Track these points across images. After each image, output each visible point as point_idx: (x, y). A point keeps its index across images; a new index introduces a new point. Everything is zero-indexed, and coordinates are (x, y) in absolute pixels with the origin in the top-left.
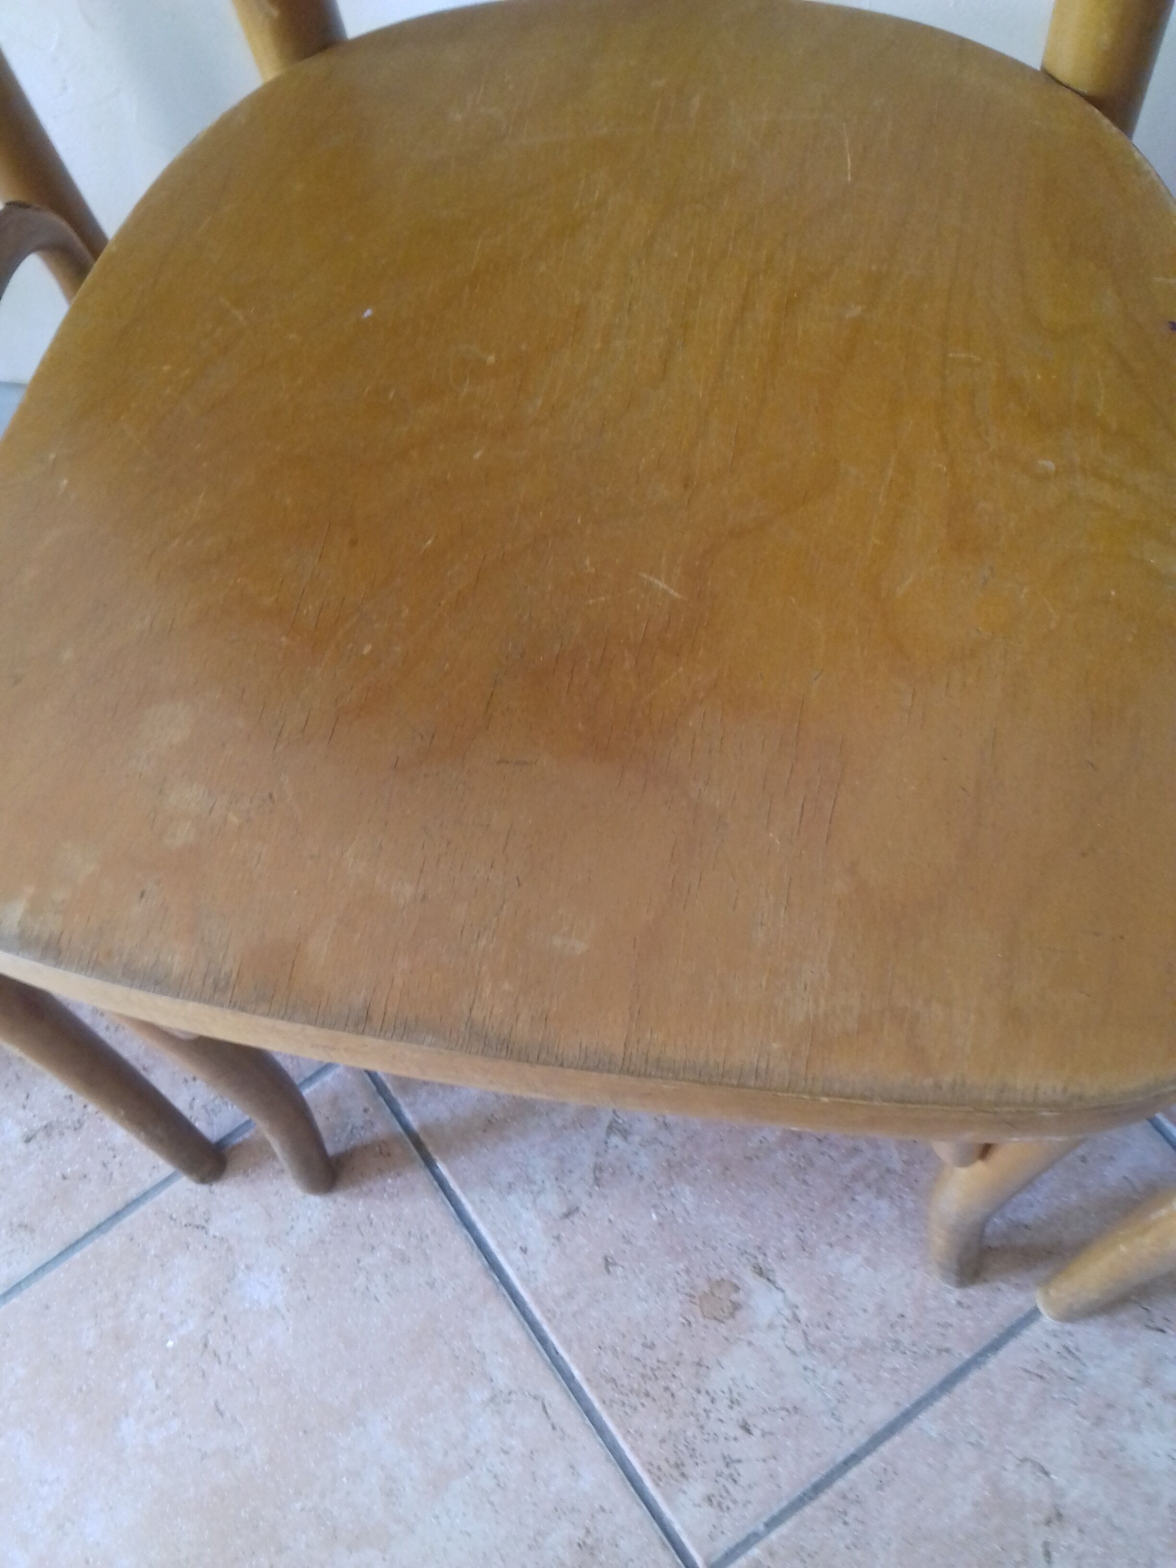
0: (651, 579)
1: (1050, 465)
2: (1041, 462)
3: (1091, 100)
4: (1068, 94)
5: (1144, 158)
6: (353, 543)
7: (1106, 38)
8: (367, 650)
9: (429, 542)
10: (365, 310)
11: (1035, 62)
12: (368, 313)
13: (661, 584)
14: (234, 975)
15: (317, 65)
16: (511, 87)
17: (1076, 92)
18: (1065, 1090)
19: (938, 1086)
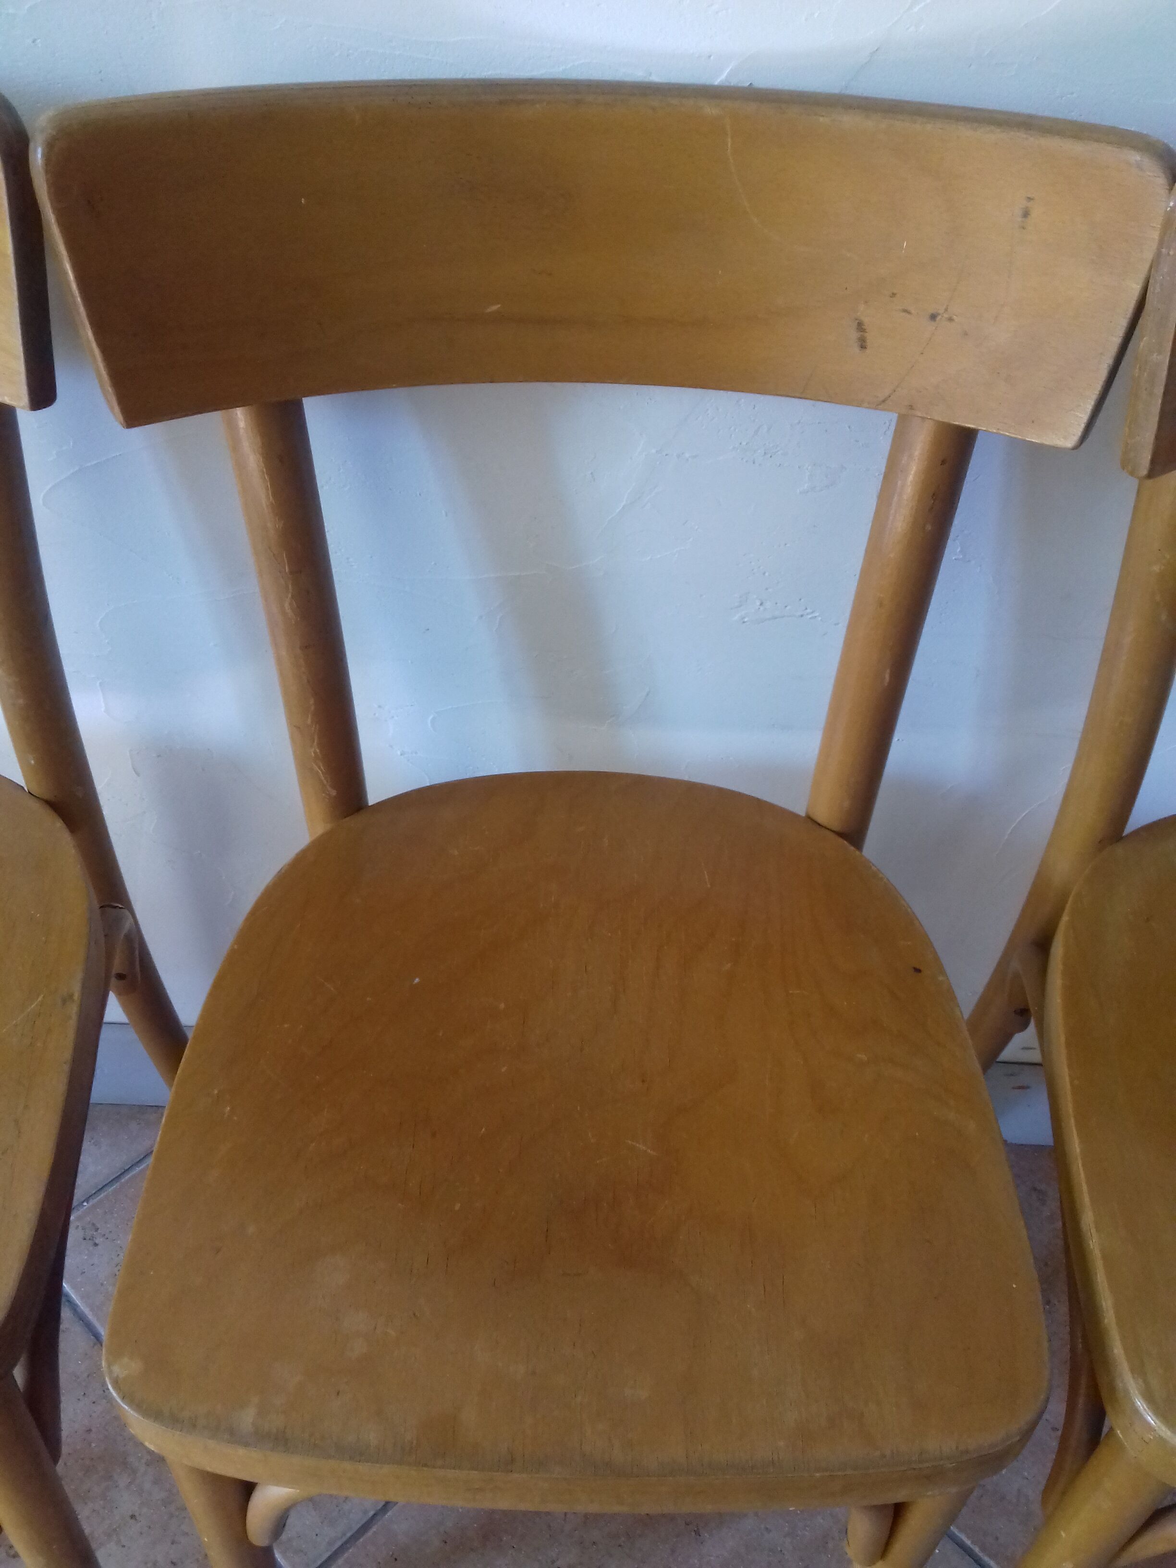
0: (634, 1144)
1: (863, 1057)
2: (859, 1056)
3: (840, 834)
4: (828, 832)
5: (878, 869)
6: (434, 1135)
7: (847, 804)
8: (457, 1207)
9: (483, 1130)
10: (415, 979)
11: (803, 813)
12: (417, 980)
13: (642, 1147)
14: (415, 1442)
15: (355, 822)
16: (487, 833)
17: (831, 830)
18: (957, 1447)
19: (883, 1456)
